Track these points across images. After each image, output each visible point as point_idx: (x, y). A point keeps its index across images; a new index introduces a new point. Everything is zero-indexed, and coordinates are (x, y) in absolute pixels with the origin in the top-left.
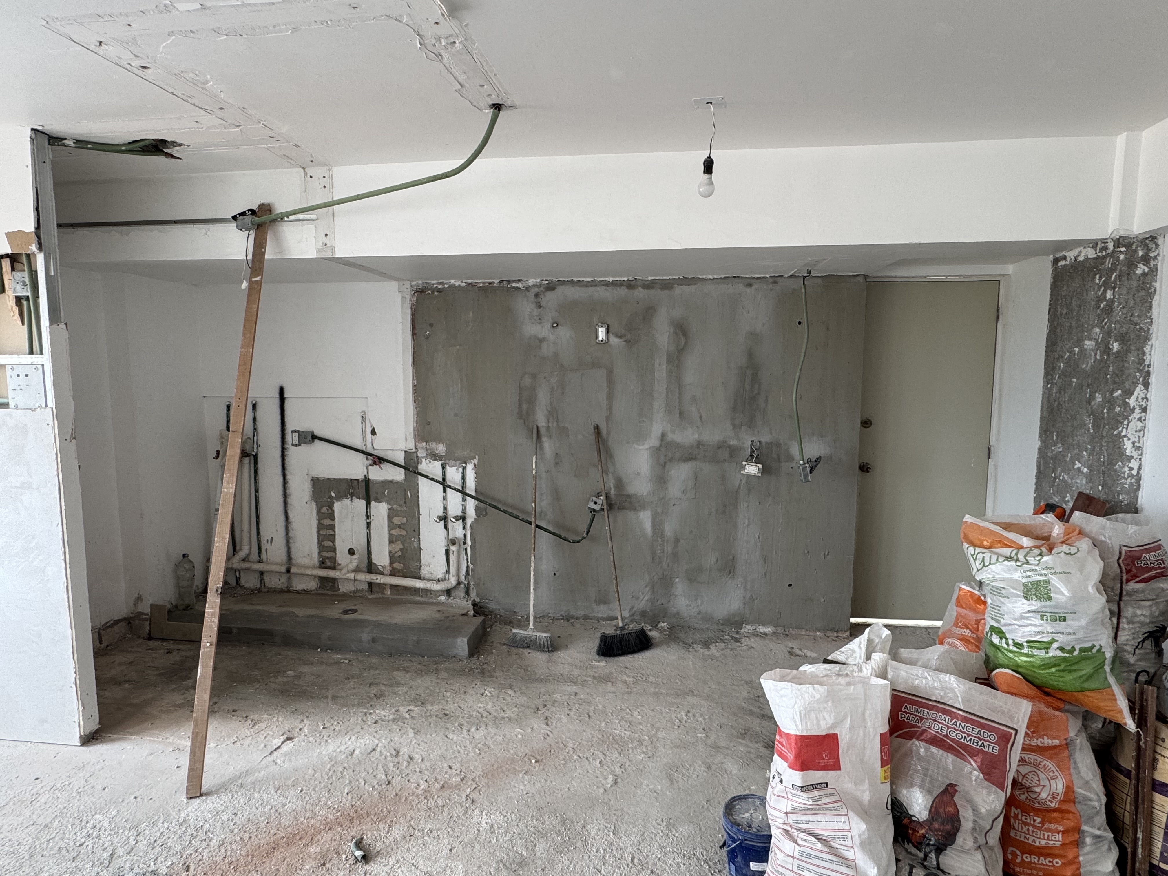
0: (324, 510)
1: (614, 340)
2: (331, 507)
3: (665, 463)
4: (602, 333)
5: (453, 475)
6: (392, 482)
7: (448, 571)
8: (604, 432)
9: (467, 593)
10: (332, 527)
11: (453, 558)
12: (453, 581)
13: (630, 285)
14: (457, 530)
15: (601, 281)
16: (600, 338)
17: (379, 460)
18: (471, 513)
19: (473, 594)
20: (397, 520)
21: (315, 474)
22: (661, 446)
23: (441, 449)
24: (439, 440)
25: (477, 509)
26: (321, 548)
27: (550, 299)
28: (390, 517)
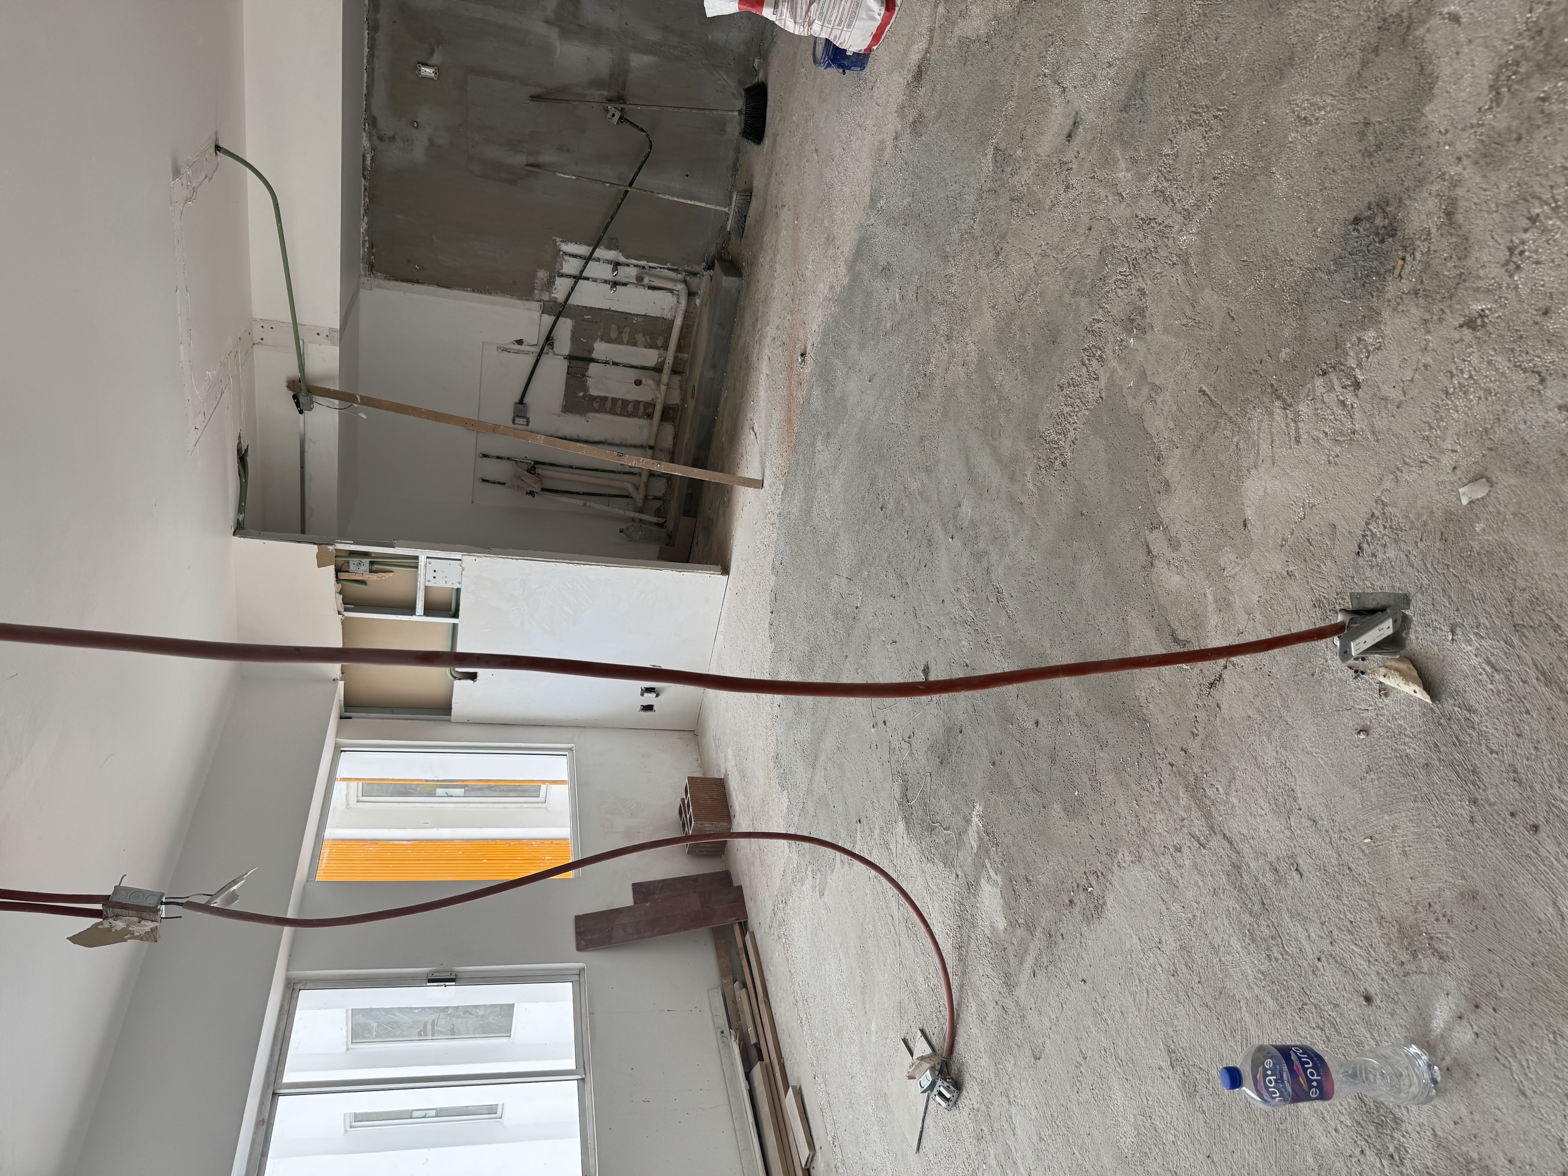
0: (596, 405)
1: (436, 59)
2: (594, 398)
3: (578, 25)
4: (428, 71)
5: (571, 266)
6: (574, 332)
7: (671, 291)
8: (538, 91)
9: (695, 274)
10: (614, 400)
11: (657, 283)
12: (680, 287)
13: (374, 28)
14: (629, 273)
15: (368, 62)
16: (433, 75)
17: (549, 340)
18: (612, 255)
19: (698, 268)
20: (614, 335)
21: (559, 409)
22: (559, 27)
23: (542, 275)
24: (533, 276)
25: (609, 248)
26: (633, 414)
27: (386, 124)
28: (610, 341)
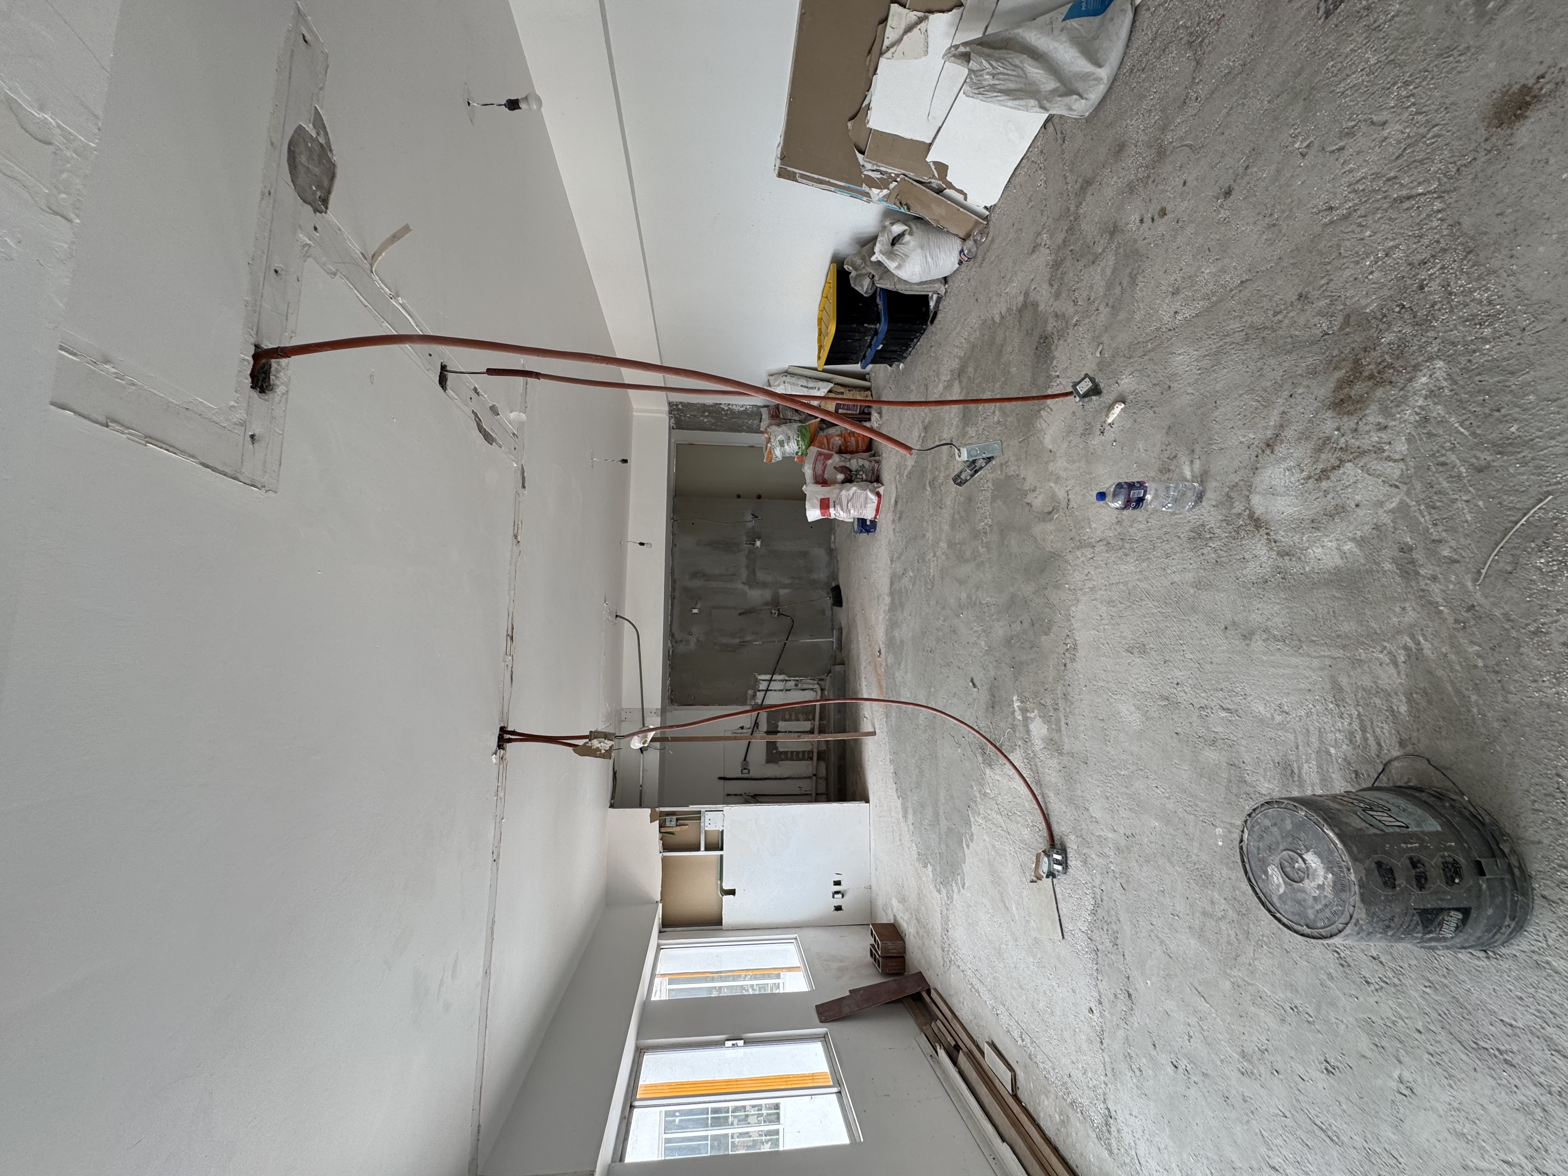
0: (783, 757)
1: (699, 606)
2: (781, 753)
3: (756, 583)
4: (695, 611)
5: (763, 686)
6: (768, 719)
7: (812, 689)
8: (742, 611)
9: (822, 680)
10: (792, 752)
11: (805, 686)
12: (816, 686)
13: (673, 598)
14: (791, 684)
16: (697, 612)
17: (756, 724)
18: (782, 677)
19: (823, 677)
20: (787, 717)
21: (764, 761)
22: (748, 585)
23: (750, 692)
24: (746, 693)
25: (780, 674)
26: (803, 759)
27: (678, 636)
28: (786, 720)
